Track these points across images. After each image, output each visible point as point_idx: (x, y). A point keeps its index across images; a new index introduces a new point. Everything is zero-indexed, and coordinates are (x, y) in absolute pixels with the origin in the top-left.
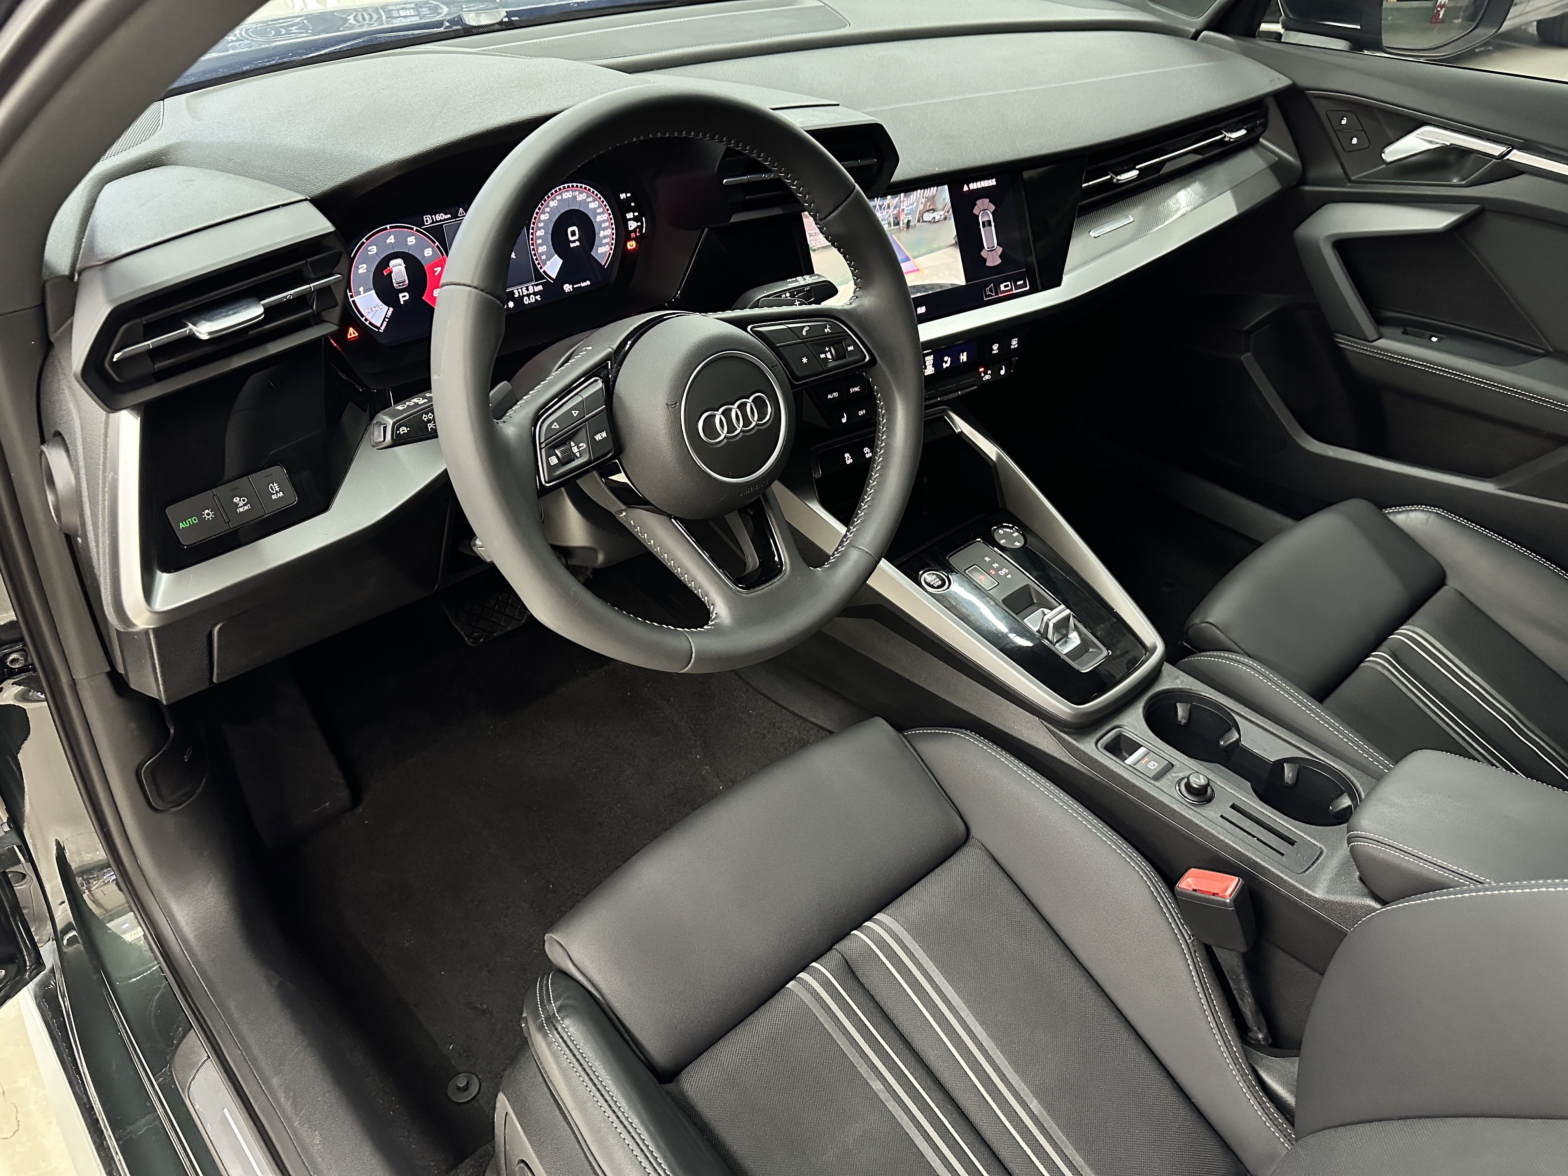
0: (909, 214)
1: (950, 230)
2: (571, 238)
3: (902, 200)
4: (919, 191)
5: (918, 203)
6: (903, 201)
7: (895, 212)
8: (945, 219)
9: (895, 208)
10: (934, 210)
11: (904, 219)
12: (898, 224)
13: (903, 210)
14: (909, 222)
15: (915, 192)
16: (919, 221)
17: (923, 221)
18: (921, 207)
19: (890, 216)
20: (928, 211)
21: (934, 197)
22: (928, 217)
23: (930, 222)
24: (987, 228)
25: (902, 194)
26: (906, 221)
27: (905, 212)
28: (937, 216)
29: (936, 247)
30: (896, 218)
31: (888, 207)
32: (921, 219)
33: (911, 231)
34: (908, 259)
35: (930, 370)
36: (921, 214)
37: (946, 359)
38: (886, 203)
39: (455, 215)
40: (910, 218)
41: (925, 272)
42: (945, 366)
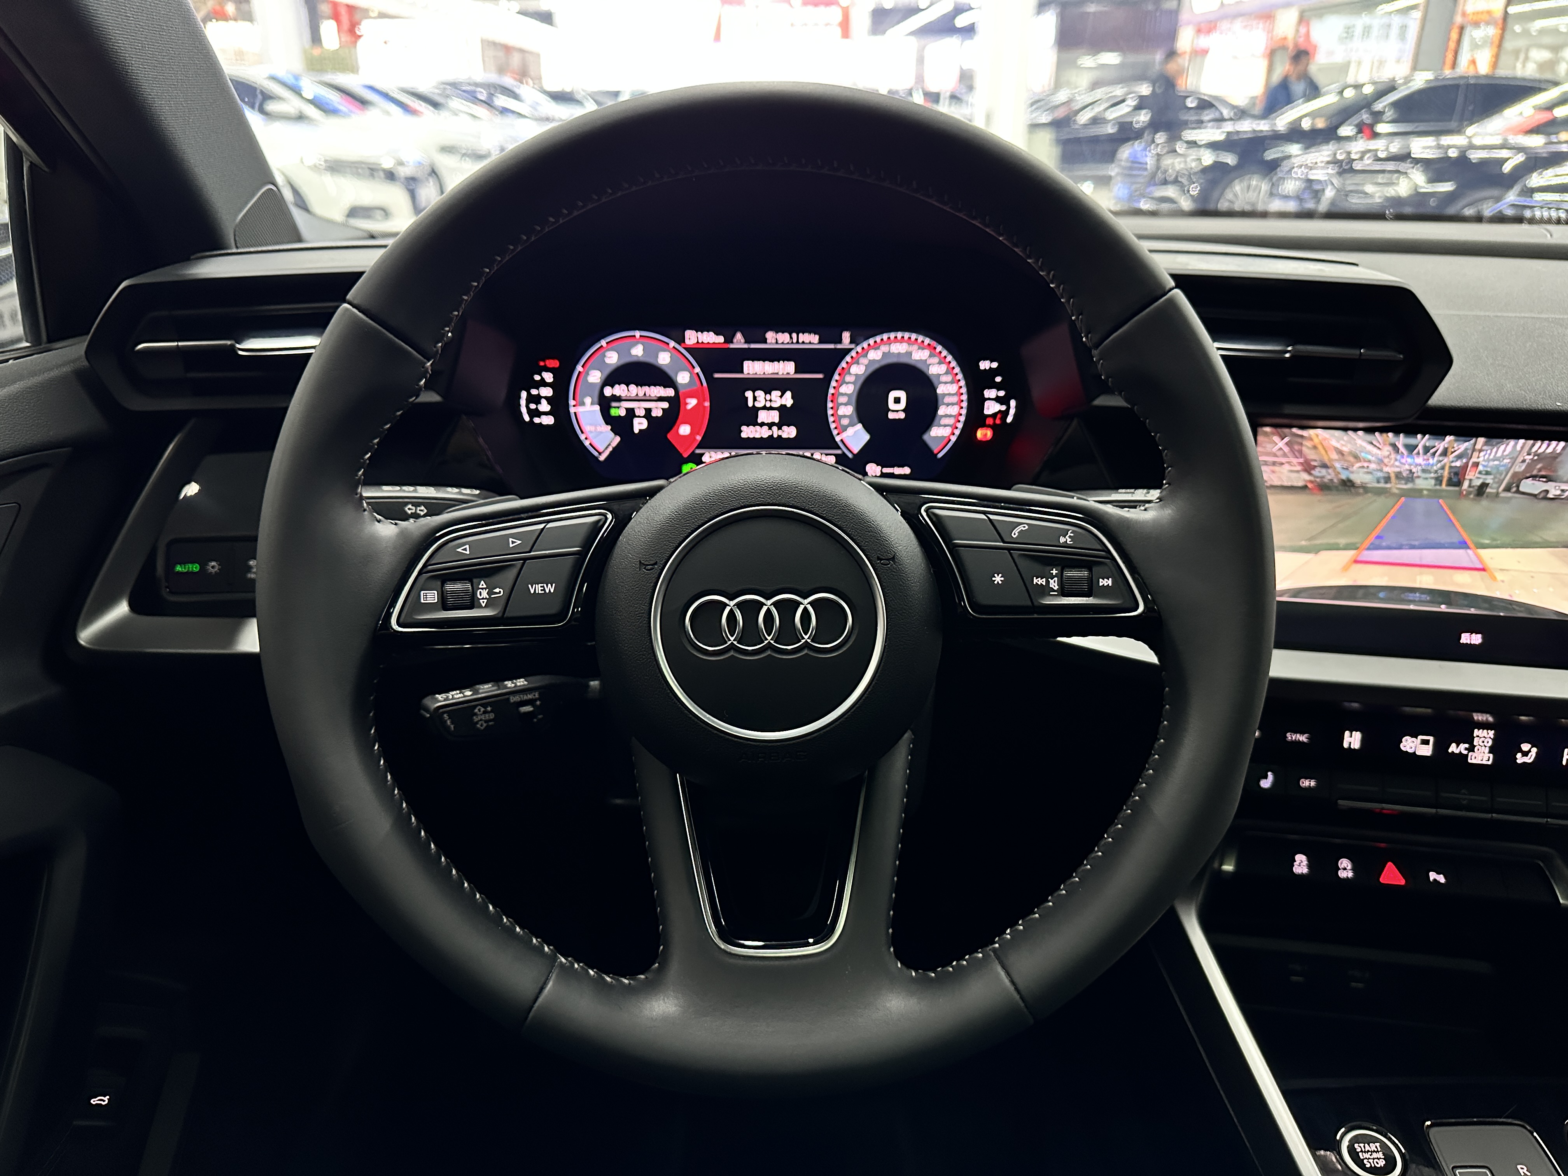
0: (1487, 473)
2: (891, 405)
3: (1478, 447)
4: (1522, 441)
5: (1514, 460)
6: (1480, 451)
7: (1458, 464)
9: (1459, 457)
10: (1549, 479)
11: (1473, 478)
12: (1459, 484)
13: (1476, 465)
14: (1484, 486)
15: (1512, 442)
16: (1508, 489)
17: (1518, 491)
18: (1520, 468)
19: (1443, 468)
20: (1534, 477)
21: (1554, 456)
22: (1528, 486)
23: (1535, 496)
25: (1481, 440)
26: (1478, 483)
27: (1480, 468)
28: (1554, 489)
29: (1538, 540)
30: (1456, 474)
31: (1445, 453)
32: (1513, 486)
33: (1484, 502)
34: (1463, 545)
35: (1481, 756)
36: (1518, 479)
37: (1525, 747)
38: (1441, 445)
39: (729, 340)
40: (1489, 480)
41: (1499, 576)
42: (1520, 759)
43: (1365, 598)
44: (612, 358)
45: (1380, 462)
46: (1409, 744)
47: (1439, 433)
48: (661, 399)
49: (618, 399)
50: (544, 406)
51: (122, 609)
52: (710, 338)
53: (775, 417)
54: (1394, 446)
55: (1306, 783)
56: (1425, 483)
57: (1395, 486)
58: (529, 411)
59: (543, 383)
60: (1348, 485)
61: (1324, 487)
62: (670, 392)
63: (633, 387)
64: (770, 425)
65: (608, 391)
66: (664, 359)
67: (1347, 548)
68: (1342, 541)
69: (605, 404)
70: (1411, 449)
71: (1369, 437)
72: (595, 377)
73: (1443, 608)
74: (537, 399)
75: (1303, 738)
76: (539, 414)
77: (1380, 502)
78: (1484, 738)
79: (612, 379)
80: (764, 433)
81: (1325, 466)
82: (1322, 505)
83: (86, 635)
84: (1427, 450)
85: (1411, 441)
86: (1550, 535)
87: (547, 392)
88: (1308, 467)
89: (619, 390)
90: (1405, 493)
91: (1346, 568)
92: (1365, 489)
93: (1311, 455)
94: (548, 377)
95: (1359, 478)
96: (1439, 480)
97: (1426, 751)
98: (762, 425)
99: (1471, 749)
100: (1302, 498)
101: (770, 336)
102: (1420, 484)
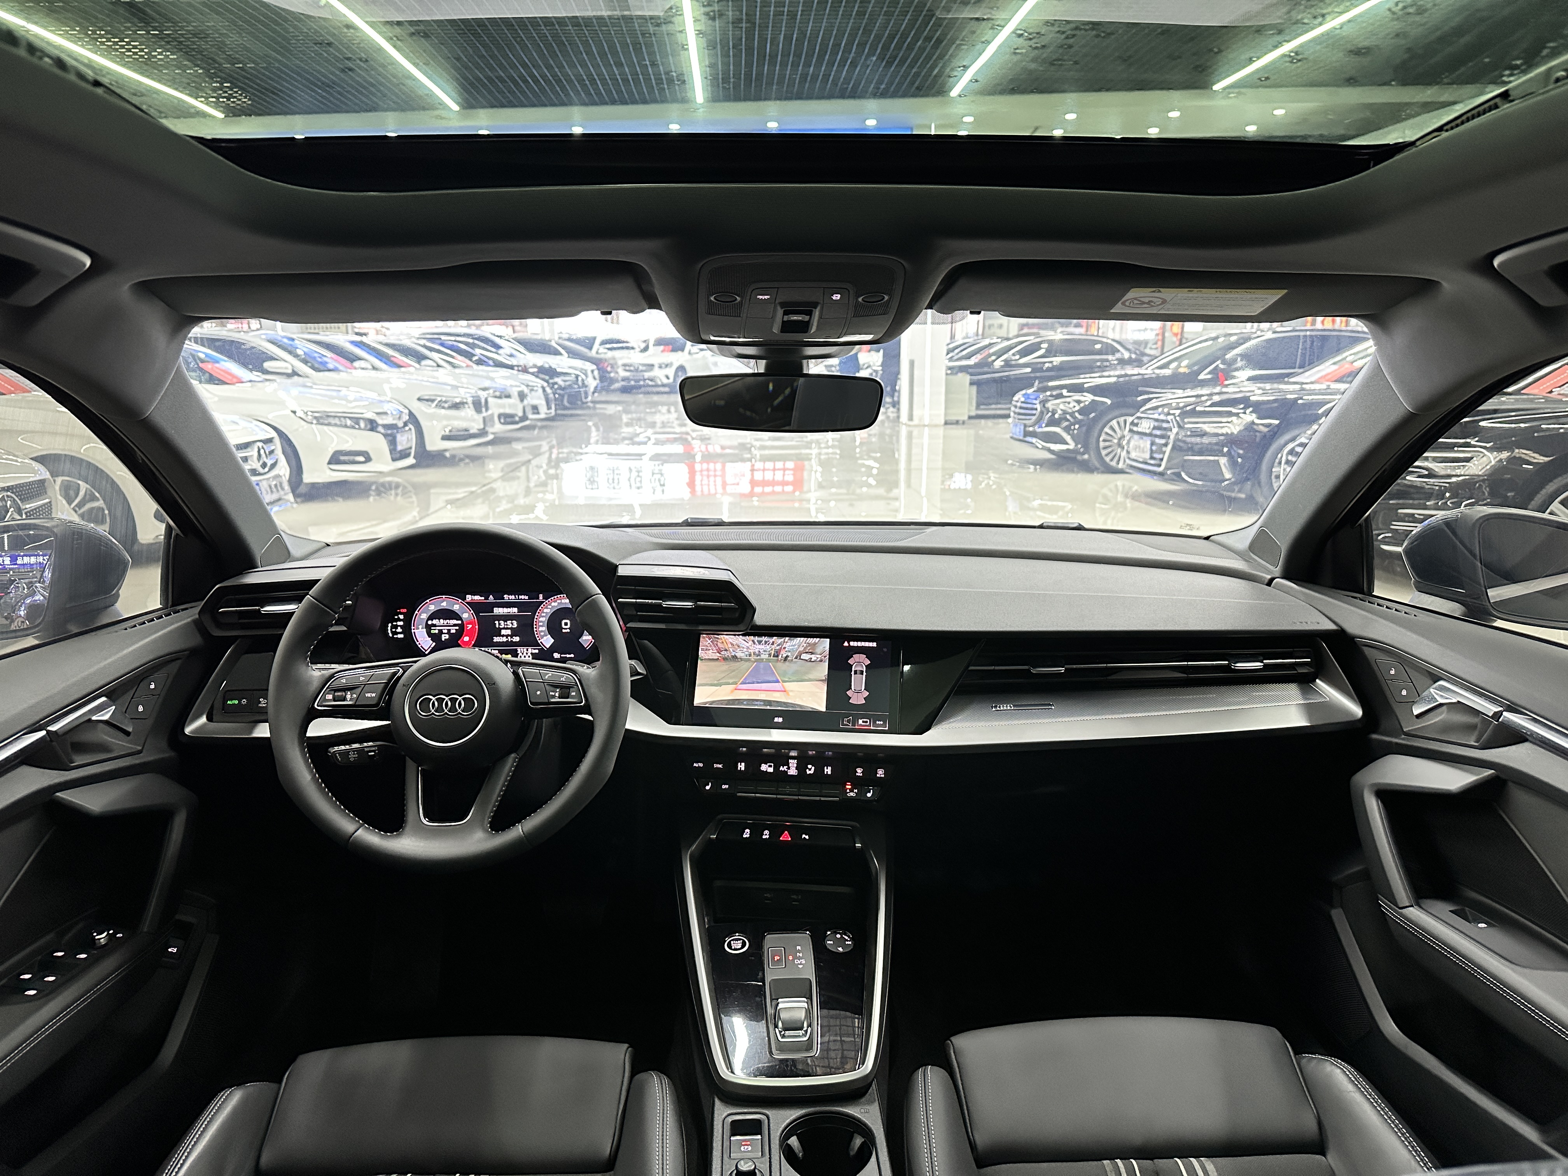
0: (790, 651)
1: (823, 670)
2: (563, 626)
5: (799, 646)
6: (787, 642)
7: (778, 648)
8: (821, 661)
9: (778, 645)
10: (812, 653)
11: (783, 654)
12: (777, 656)
14: (787, 656)
15: (800, 638)
16: (796, 658)
17: (800, 659)
18: (801, 649)
19: (772, 650)
20: (807, 653)
21: (815, 644)
22: (804, 656)
23: (806, 660)
24: (858, 676)
25: (788, 638)
26: (785, 656)
27: (784, 649)
28: (814, 658)
30: (777, 652)
31: (773, 644)
32: (798, 657)
33: (787, 663)
34: (778, 681)
35: (793, 771)
36: (800, 654)
37: (810, 766)
38: (771, 640)
39: (487, 598)
40: (789, 654)
41: (791, 694)
42: (808, 772)
43: (738, 704)
44: (432, 608)
45: (748, 648)
46: (764, 767)
47: (771, 636)
48: (455, 625)
49: (435, 625)
50: (399, 630)
51: (203, 720)
52: (477, 598)
53: (509, 632)
54: (753, 641)
55: (724, 787)
56: (764, 656)
57: (753, 658)
58: (392, 632)
59: (399, 620)
60: (735, 657)
61: (725, 659)
62: (460, 622)
63: (442, 621)
64: (507, 636)
65: (430, 622)
66: (456, 608)
67: (732, 684)
68: (731, 681)
69: (428, 628)
70: (760, 642)
71: (744, 638)
72: (424, 616)
73: (768, 708)
74: (396, 627)
75: (720, 766)
76: (397, 633)
77: (745, 665)
78: (793, 763)
79: (431, 618)
80: (505, 639)
81: (726, 650)
82: (724, 666)
83: (188, 730)
84: (766, 642)
85: (760, 639)
86: (811, 676)
87: (401, 623)
88: (719, 651)
89: (435, 622)
90: (756, 661)
91: (732, 692)
92: (741, 659)
93: (720, 645)
94: (401, 617)
95: (739, 654)
96: (770, 655)
97: (771, 770)
98: (503, 636)
99: (789, 768)
100: (717, 663)
101: (505, 596)
102: (763, 656)
